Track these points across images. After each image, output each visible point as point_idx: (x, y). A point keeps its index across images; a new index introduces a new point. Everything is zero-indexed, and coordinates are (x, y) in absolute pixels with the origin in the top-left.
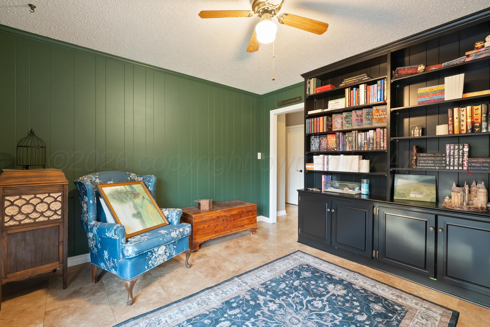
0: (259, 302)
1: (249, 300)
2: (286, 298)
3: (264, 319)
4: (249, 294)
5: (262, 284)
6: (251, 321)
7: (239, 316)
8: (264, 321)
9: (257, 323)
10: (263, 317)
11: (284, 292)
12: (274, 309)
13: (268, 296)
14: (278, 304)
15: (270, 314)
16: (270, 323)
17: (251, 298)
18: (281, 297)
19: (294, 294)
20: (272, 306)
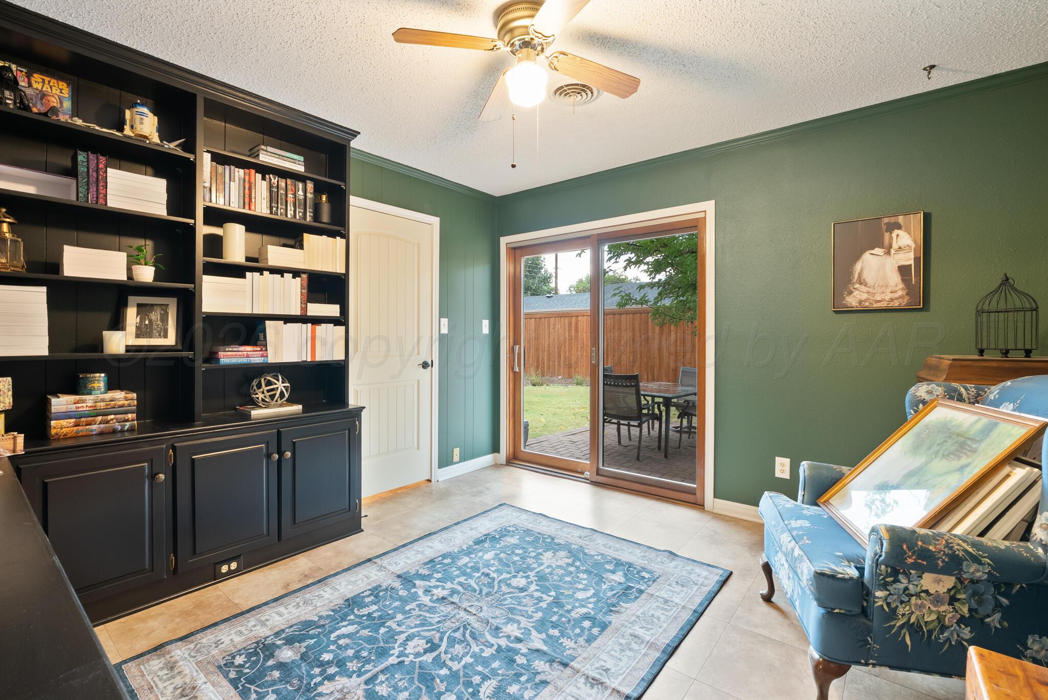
0: (539, 636)
1: (563, 638)
2: (482, 651)
3: (525, 609)
4: (568, 652)
5: (545, 683)
6: (546, 602)
7: (568, 606)
8: (525, 606)
9: (535, 601)
10: (527, 611)
11: (486, 668)
12: (509, 625)
13: (524, 651)
14: (500, 635)
15: (514, 617)
16: (514, 604)
17: (560, 642)
18: (494, 652)
19: (463, 663)
20: (513, 631)
